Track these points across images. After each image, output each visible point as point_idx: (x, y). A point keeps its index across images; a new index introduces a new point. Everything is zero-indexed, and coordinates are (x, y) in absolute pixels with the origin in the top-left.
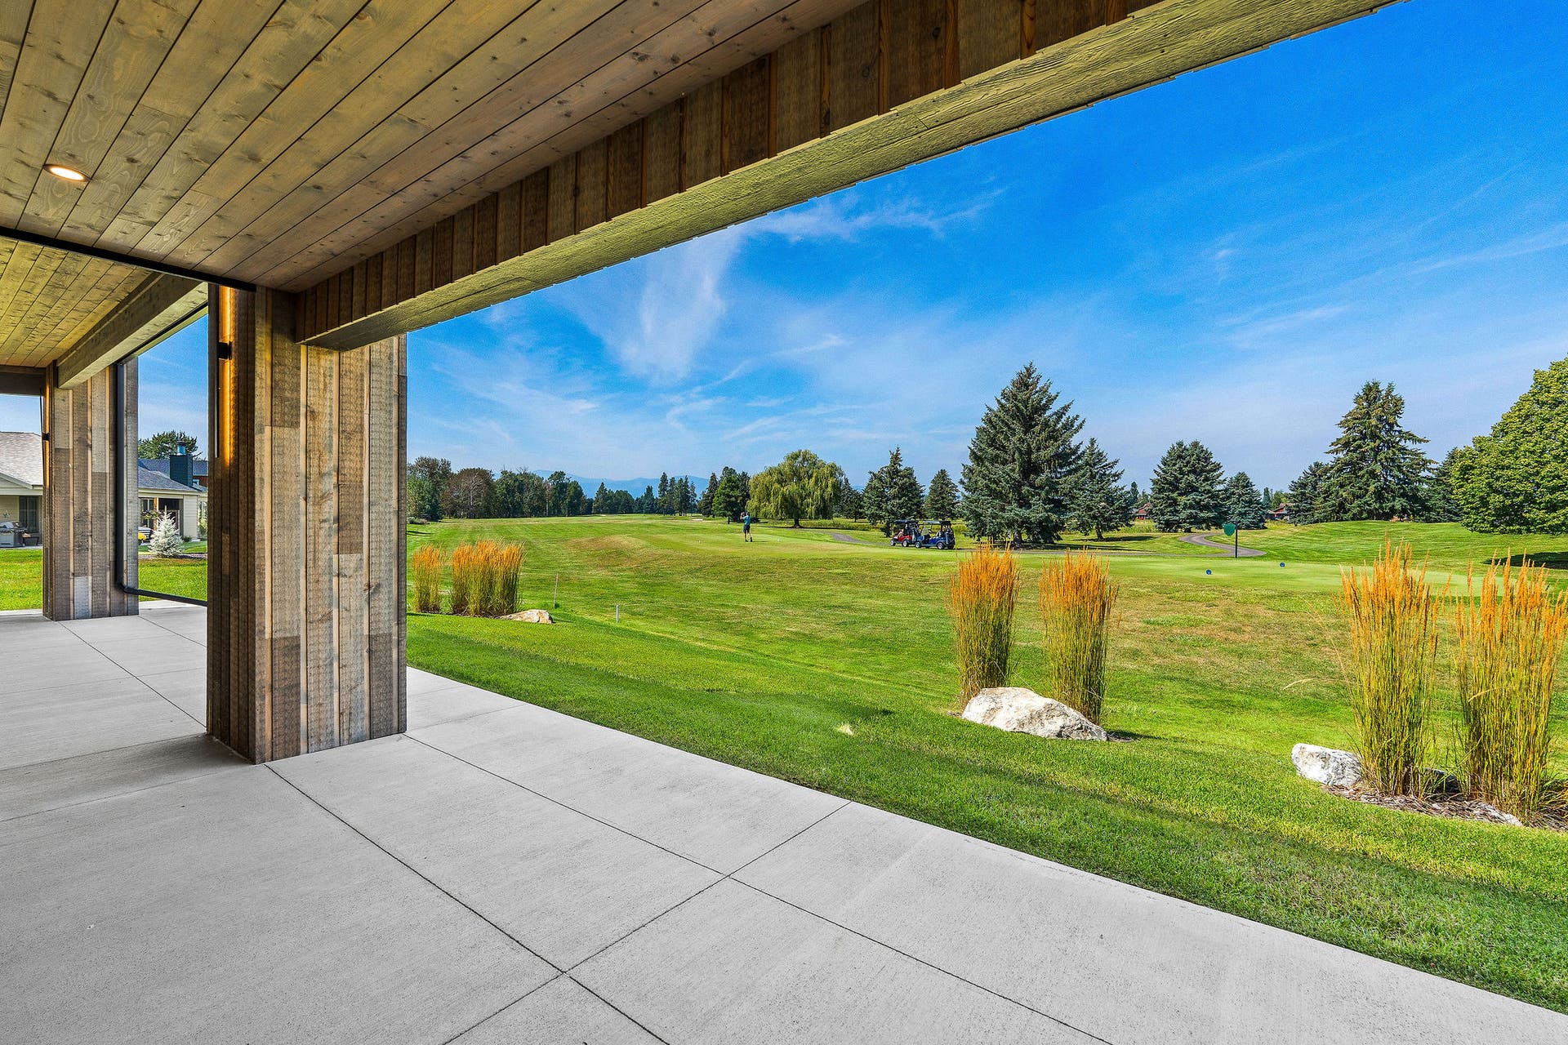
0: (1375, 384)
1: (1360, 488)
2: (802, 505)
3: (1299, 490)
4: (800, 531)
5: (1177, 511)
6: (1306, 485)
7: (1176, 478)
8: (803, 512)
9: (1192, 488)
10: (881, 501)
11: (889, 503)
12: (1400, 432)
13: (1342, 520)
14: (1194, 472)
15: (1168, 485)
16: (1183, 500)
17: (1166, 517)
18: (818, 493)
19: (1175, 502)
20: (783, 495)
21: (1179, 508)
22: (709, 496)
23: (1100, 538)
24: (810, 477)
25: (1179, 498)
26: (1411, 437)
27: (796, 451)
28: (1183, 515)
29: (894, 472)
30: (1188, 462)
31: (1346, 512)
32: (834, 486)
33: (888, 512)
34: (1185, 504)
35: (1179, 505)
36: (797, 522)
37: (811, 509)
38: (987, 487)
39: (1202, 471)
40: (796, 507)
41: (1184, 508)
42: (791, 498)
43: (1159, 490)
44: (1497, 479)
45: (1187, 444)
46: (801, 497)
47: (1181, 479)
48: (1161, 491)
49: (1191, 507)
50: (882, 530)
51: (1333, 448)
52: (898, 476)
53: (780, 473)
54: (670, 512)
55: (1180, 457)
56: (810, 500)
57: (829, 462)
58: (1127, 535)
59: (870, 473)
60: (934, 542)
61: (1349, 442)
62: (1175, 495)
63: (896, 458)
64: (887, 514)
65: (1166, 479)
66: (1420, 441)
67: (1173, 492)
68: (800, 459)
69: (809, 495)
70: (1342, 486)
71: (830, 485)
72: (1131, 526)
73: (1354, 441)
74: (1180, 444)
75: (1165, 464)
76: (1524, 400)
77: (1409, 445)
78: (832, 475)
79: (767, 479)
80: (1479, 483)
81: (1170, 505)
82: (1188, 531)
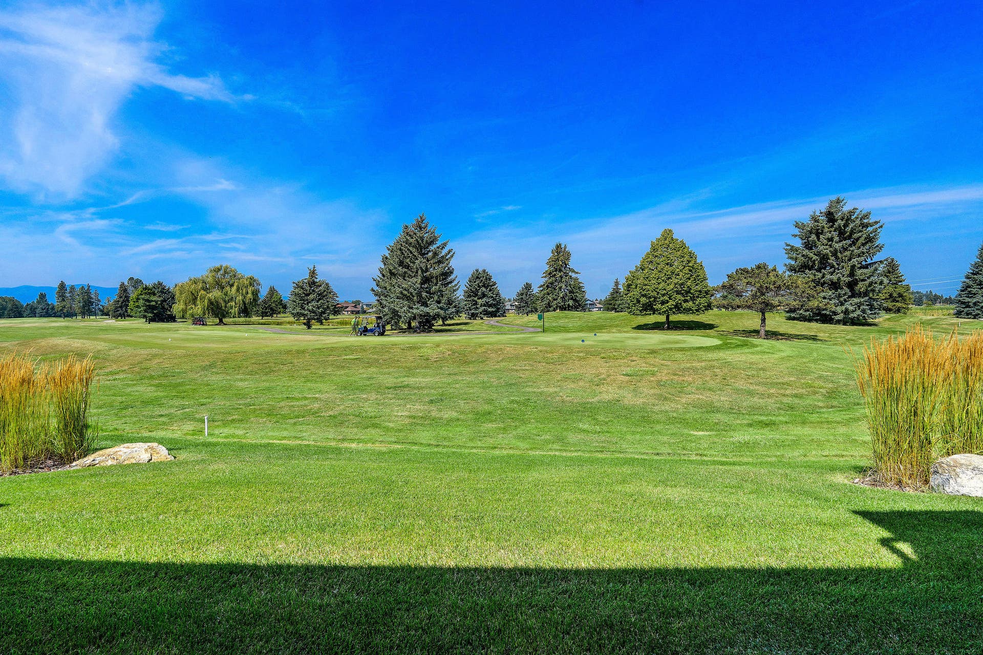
0: (560, 244)
1: (556, 295)
2: (226, 307)
3: (521, 297)
4: (225, 327)
5: (477, 308)
6: (523, 294)
7: (476, 289)
8: (227, 313)
9: (484, 295)
10: (303, 303)
11: (310, 304)
12: (569, 268)
13: (549, 311)
14: (484, 286)
15: (472, 294)
16: (480, 301)
17: (472, 311)
18: (240, 298)
19: (476, 303)
20: (210, 300)
21: (478, 306)
22: (118, 301)
23: (444, 325)
24: (232, 286)
25: (478, 300)
26: (573, 271)
27: (218, 265)
28: (480, 310)
29: (312, 283)
30: (482, 281)
31: (550, 307)
32: (253, 293)
33: (310, 311)
34: (481, 304)
35: (478, 304)
36: (221, 321)
37: (235, 310)
38: (401, 293)
39: (488, 286)
40: (221, 309)
41: (481, 306)
42: (217, 302)
43: (468, 296)
44: (644, 290)
45: (480, 270)
46: (225, 301)
47: (479, 290)
48: (469, 296)
49: (484, 305)
50: (304, 324)
51: (544, 275)
52: (315, 286)
53: (204, 282)
54: (69, 314)
55: (477, 278)
56: (233, 304)
57: (248, 275)
58: (459, 322)
59: (294, 283)
60: (371, 331)
61: (551, 272)
62: (476, 299)
63: (313, 273)
64: (309, 313)
65: (472, 290)
66: (577, 273)
67: (475, 297)
68: (222, 272)
69: (232, 299)
70: (549, 294)
71: (250, 292)
72: (461, 316)
73: (553, 272)
74: (477, 271)
75: (470, 282)
76: (648, 254)
77: (574, 275)
78: (251, 284)
79: (193, 287)
80: (636, 293)
81: (474, 305)
82: (482, 319)
